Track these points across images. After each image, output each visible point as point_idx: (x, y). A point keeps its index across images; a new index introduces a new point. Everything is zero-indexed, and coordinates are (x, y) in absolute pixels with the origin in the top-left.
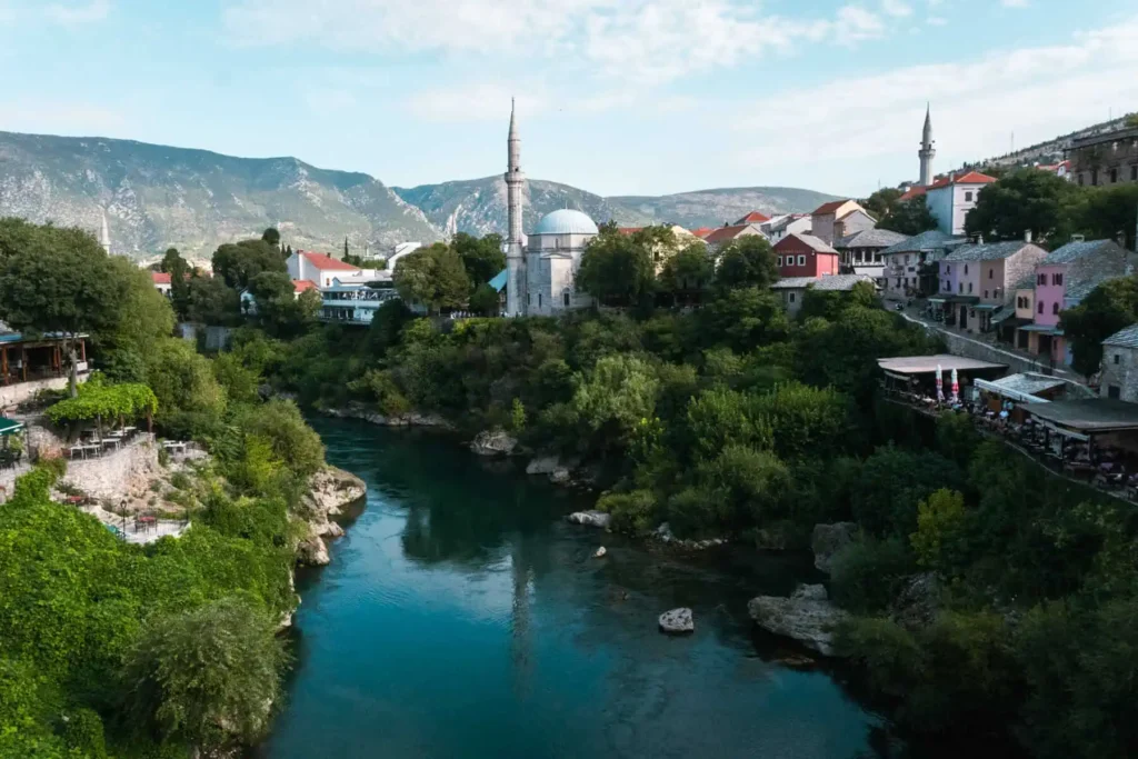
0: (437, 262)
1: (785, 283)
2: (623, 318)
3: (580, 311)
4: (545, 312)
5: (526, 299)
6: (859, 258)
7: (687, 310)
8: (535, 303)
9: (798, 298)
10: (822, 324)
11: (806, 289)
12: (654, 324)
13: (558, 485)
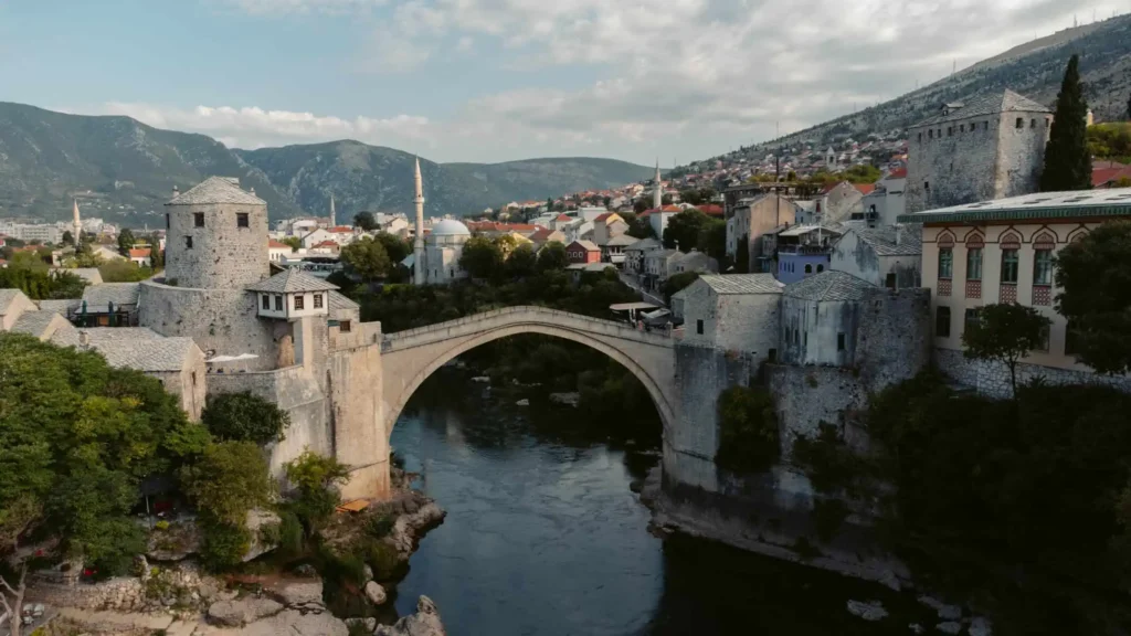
0: (369, 249)
1: (573, 266)
2: (486, 284)
3: (462, 280)
4: (440, 281)
5: (427, 273)
6: (613, 251)
7: (521, 280)
8: (432, 275)
9: (579, 273)
10: (589, 288)
11: (582, 270)
12: (504, 288)
13: (460, 370)
